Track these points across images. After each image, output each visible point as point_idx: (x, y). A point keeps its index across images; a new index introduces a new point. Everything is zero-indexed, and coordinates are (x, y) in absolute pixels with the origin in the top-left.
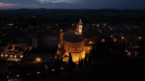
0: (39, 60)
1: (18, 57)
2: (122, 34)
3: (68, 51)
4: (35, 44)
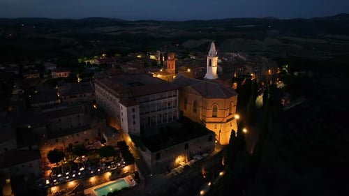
0: (180, 162)
3: (212, 121)
4: (134, 123)
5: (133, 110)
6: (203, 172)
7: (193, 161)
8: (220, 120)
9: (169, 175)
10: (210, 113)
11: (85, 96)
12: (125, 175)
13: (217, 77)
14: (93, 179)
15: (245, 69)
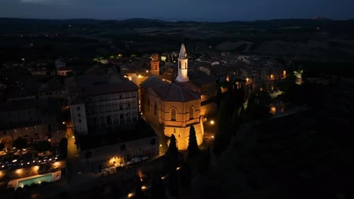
0: (114, 162)
1: (45, 169)
2: (245, 73)
3: (171, 124)
4: (80, 121)
5: (79, 109)
6: (141, 175)
7: (128, 163)
8: (179, 124)
9: (99, 174)
10: (169, 116)
11: (60, 93)
12: (54, 170)
13: (188, 80)
14: (19, 171)
15: (241, 73)
